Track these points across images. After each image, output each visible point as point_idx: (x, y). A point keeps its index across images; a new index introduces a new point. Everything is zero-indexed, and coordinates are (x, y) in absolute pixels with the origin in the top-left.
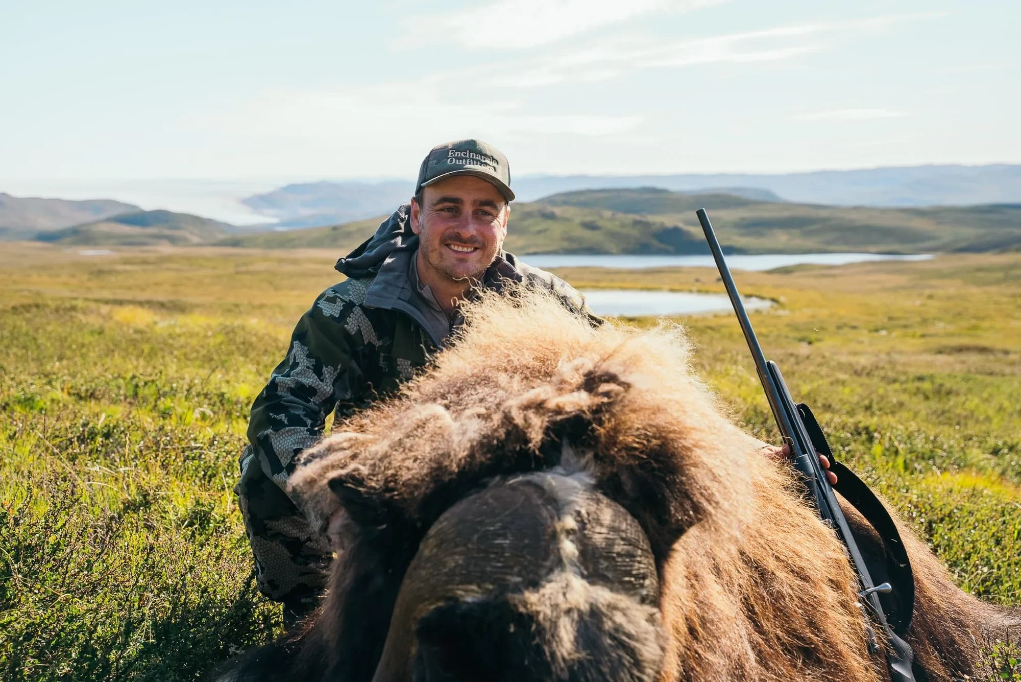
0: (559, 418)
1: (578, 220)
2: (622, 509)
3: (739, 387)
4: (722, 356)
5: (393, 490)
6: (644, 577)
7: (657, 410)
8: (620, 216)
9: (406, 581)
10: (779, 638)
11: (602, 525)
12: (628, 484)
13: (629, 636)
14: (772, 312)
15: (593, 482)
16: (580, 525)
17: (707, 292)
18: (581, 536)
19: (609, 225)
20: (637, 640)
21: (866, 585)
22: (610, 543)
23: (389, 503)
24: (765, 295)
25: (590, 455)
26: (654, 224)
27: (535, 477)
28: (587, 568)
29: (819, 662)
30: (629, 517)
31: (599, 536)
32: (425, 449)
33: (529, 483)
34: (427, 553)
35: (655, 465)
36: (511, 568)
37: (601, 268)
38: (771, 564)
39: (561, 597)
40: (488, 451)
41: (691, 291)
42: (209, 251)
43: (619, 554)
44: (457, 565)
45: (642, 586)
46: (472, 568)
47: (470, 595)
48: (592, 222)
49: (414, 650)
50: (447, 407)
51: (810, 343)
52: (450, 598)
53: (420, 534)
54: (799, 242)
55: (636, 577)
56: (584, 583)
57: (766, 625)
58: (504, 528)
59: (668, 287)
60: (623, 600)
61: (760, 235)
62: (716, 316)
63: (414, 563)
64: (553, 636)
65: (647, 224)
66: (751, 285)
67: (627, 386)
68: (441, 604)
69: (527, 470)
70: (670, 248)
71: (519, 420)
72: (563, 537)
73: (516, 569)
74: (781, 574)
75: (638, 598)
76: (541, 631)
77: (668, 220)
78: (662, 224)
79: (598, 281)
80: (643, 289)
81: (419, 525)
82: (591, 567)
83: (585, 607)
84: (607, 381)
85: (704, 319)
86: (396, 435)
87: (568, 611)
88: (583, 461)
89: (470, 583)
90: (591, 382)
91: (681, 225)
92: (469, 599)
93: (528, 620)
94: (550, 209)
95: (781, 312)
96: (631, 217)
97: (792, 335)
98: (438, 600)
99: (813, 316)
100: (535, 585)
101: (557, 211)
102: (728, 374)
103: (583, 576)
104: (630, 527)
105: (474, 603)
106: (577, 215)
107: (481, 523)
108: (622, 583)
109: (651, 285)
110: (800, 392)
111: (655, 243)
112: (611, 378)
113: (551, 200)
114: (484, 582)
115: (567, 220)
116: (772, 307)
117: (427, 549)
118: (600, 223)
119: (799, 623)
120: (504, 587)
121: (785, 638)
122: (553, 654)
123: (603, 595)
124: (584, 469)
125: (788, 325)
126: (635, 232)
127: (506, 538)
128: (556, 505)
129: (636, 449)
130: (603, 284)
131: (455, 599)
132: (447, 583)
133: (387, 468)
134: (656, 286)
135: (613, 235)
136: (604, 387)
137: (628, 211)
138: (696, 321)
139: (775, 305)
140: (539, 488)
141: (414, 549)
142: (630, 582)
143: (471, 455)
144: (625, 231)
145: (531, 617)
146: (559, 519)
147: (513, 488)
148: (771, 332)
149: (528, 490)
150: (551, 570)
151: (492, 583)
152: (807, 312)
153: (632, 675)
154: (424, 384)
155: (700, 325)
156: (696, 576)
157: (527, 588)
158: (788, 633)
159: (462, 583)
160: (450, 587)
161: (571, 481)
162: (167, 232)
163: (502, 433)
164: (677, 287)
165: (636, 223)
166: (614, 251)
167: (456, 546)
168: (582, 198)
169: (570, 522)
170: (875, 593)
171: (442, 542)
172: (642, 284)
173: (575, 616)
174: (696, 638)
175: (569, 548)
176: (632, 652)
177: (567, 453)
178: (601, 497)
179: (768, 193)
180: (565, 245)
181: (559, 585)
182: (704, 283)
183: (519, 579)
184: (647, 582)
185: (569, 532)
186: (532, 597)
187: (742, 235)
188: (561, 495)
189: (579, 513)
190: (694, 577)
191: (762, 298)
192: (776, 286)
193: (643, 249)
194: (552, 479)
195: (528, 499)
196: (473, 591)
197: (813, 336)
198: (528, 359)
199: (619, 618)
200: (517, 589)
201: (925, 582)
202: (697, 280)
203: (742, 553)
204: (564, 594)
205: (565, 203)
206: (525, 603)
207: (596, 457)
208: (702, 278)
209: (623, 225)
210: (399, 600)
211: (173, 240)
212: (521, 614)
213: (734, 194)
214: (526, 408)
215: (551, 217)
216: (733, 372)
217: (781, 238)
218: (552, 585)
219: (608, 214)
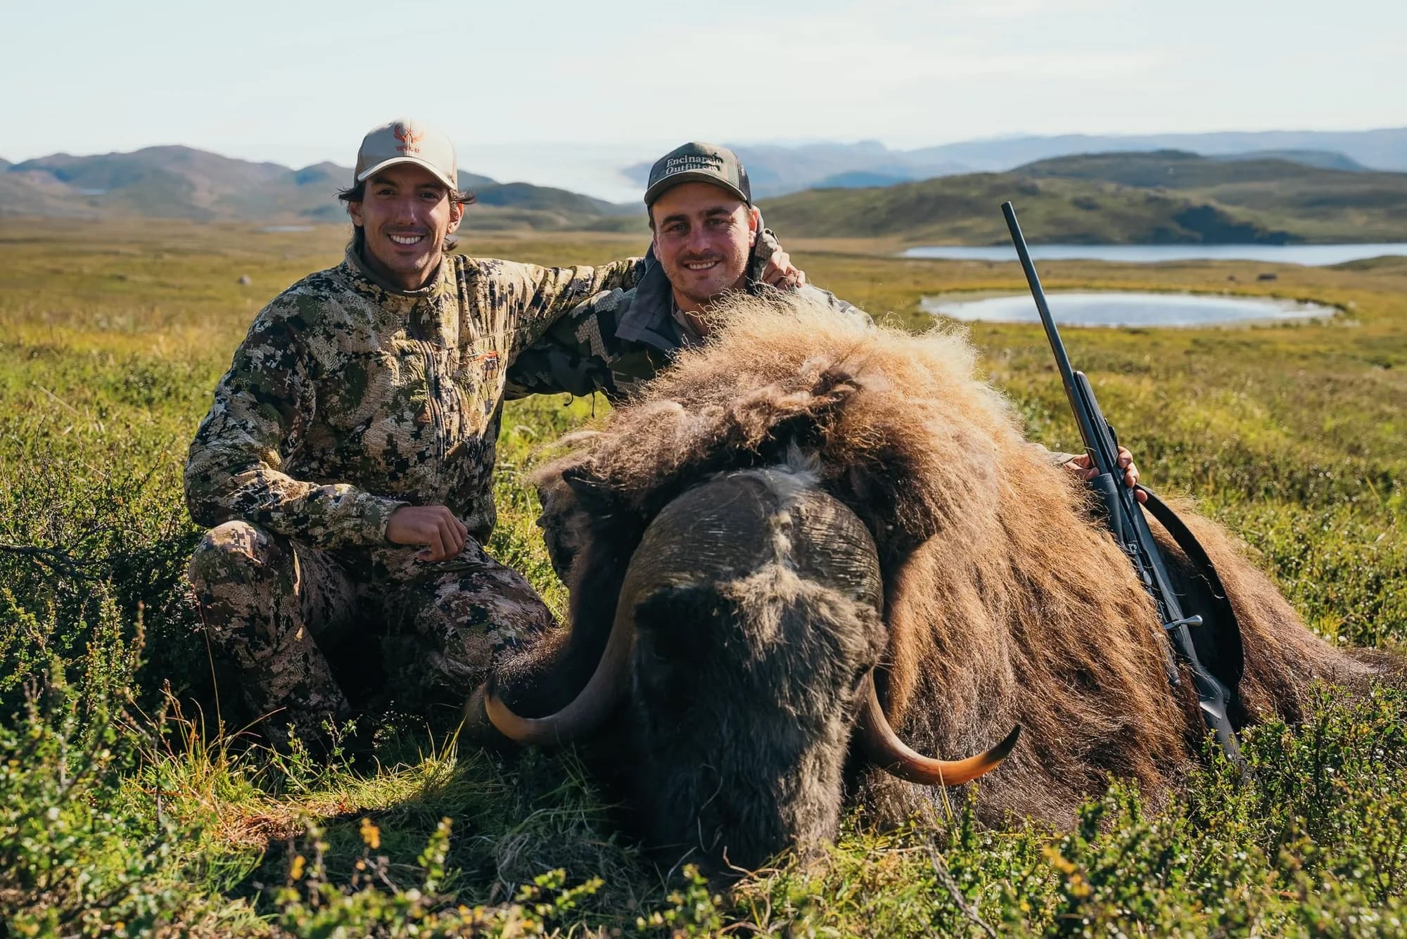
0: (785, 417)
1: (1069, 196)
2: (846, 509)
3: (1240, 420)
4: (1225, 380)
5: (620, 482)
6: (862, 576)
7: (890, 412)
8: (1129, 189)
9: (629, 570)
10: (1048, 661)
11: (822, 524)
12: (857, 484)
13: (835, 628)
14: (1336, 323)
15: (818, 481)
16: (797, 521)
17: (1244, 295)
18: (797, 529)
19: (1110, 203)
20: (842, 633)
21: (1173, 617)
22: (829, 539)
23: (615, 494)
24: (1326, 300)
25: (816, 454)
26: (1175, 201)
27: (756, 473)
28: (799, 563)
29: (1096, 689)
30: (853, 517)
31: (817, 534)
32: (653, 442)
33: (750, 479)
34: (647, 542)
35: (884, 468)
36: (724, 558)
37: (1099, 261)
38: (1048, 583)
39: (768, 586)
40: (709, 449)
41: (1221, 294)
42: (579, 237)
43: (835, 551)
44: (673, 554)
45: (859, 584)
46: (686, 556)
47: (683, 582)
48: (1088, 199)
49: (635, 637)
50: (685, 405)
51: (1388, 367)
52: (665, 586)
53: (645, 525)
54: (1382, 226)
55: (853, 574)
56: (794, 575)
57: (1035, 646)
58: (719, 519)
59: (1189, 287)
60: (832, 595)
61: (1326, 216)
62: (1254, 328)
63: (636, 552)
64: (755, 620)
65: (1165, 202)
66: (1309, 285)
67: (859, 387)
68: (657, 591)
69: (747, 466)
70: (1198, 235)
71: (740, 418)
72: (778, 531)
73: (728, 559)
74: (1060, 595)
75: (854, 596)
76: (743, 616)
77: (1196, 197)
78: (1187, 201)
79: (1092, 279)
80: (1152, 291)
81: (644, 516)
82: (804, 561)
83: (791, 597)
84: (840, 382)
85: (1238, 331)
86: (628, 429)
87: (773, 600)
88: (810, 459)
89: (684, 570)
90: (829, 381)
91: (1213, 203)
92: (682, 587)
93: (730, 605)
94: (1029, 181)
95: (1348, 323)
96: (1143, 191)
97: (1361, 354)
98: (655, 587)
99: (1394, 330)
100: (744, 574)
101: (1040, 183)
102: (1226, 404)
103: (794, 569)
104: (852, 526)
105: (687, 590)
106: (1066, 188)
107: (698, 515)
108: (835, 579)
109: (1165, 286)
110: (1321, 428)
111: (1175, 227)
112: (843, 378)
113: (1032, 169)
114: (696, 569)
115: (1053, 196)
116: (1335, 316)
117: (648, 539)
118: (1100, 201)
119: (1074, 647)
120: (716, 576)
121: (1056, 661)
122: (753, 638)
123: (811, 588)
124: (811, 467)
125: (1357, 341)
126: (1147, 213)
127: (719, 527)
128: (775, 500)
129: (864, 450)
130: (1098, 283)
131: (671, 587)
132: (663, 570)
133: (615, 461)
134: (1173, 286)
135: (1117, 217)
136: (840, 388)
137: (1138, 183)
138: (1226, 334)
139: (1341, 313)
140: (760, 483)
141: (638, 539)
142: (845, 579)
143: (693, 453)
144: (1131, 211)
145: (736, 602)
146: (777, 514)
147: (732, 481)
148: (1332, 350)
149: (750, 485)
150: (763, 562)
151: (704, 572)
152: (1387, 323)
153: (832, 663)
154: (662, 383)
155: (1231, 339)
156: (950, 589)
157: (737, 578)
158: (1059, 654)
159: (676, 570)
160: (665, 574)
161: (793, 479)
162: (528, 212)
163: (725, 431)
164: (1200, 288)
165: (1151, 200)
166: (1118, 239)
167: (674, 536)
168: (1075, 166)
169: (786, 517)
170: (1185, 627)
171: (662, 531)
172: (1154, 285)
173: (781, 605)
174: (942, 650)
175: (783, 542)
176: (835, 643)
177: (795, 451)
178: (826, 495)
179: (1342, 159)
180: (1051, 230)
181: (768, 576)
182: (1239, 283)
183: (731, 569)
184: (864, 581)
185: (785, 527)
186: (739, 586)
187: (1301, 217)
188: (781, 490)
189: (798, 510)
190: (945, 589)
191: (1323, 304)
192: (1343, 288)
193: (1159, 237)
194: (771, 475)
195: (747, 493)
196: (686, 579)
197: (1393, 356)
198: (777, 359)
199: (825, 611)
200: (728, 577)
201: (1257, 619)
202: (1231, 278)
203: (1015, 570)
204: (772, 585)
205: (1052, 173)
206: (730, 590)
207: (822, 456)
208: (1238, 276)
209: (1132, 204)
210: (623, 589)
211: (535, 223)
212: (726, 600)
213: (1291, 159)
214: (752, 406)
215: (1032, 192)
216: (1233, 401)
217: (1357, 220)
218: (762, 576)
219: (1111, 187)
